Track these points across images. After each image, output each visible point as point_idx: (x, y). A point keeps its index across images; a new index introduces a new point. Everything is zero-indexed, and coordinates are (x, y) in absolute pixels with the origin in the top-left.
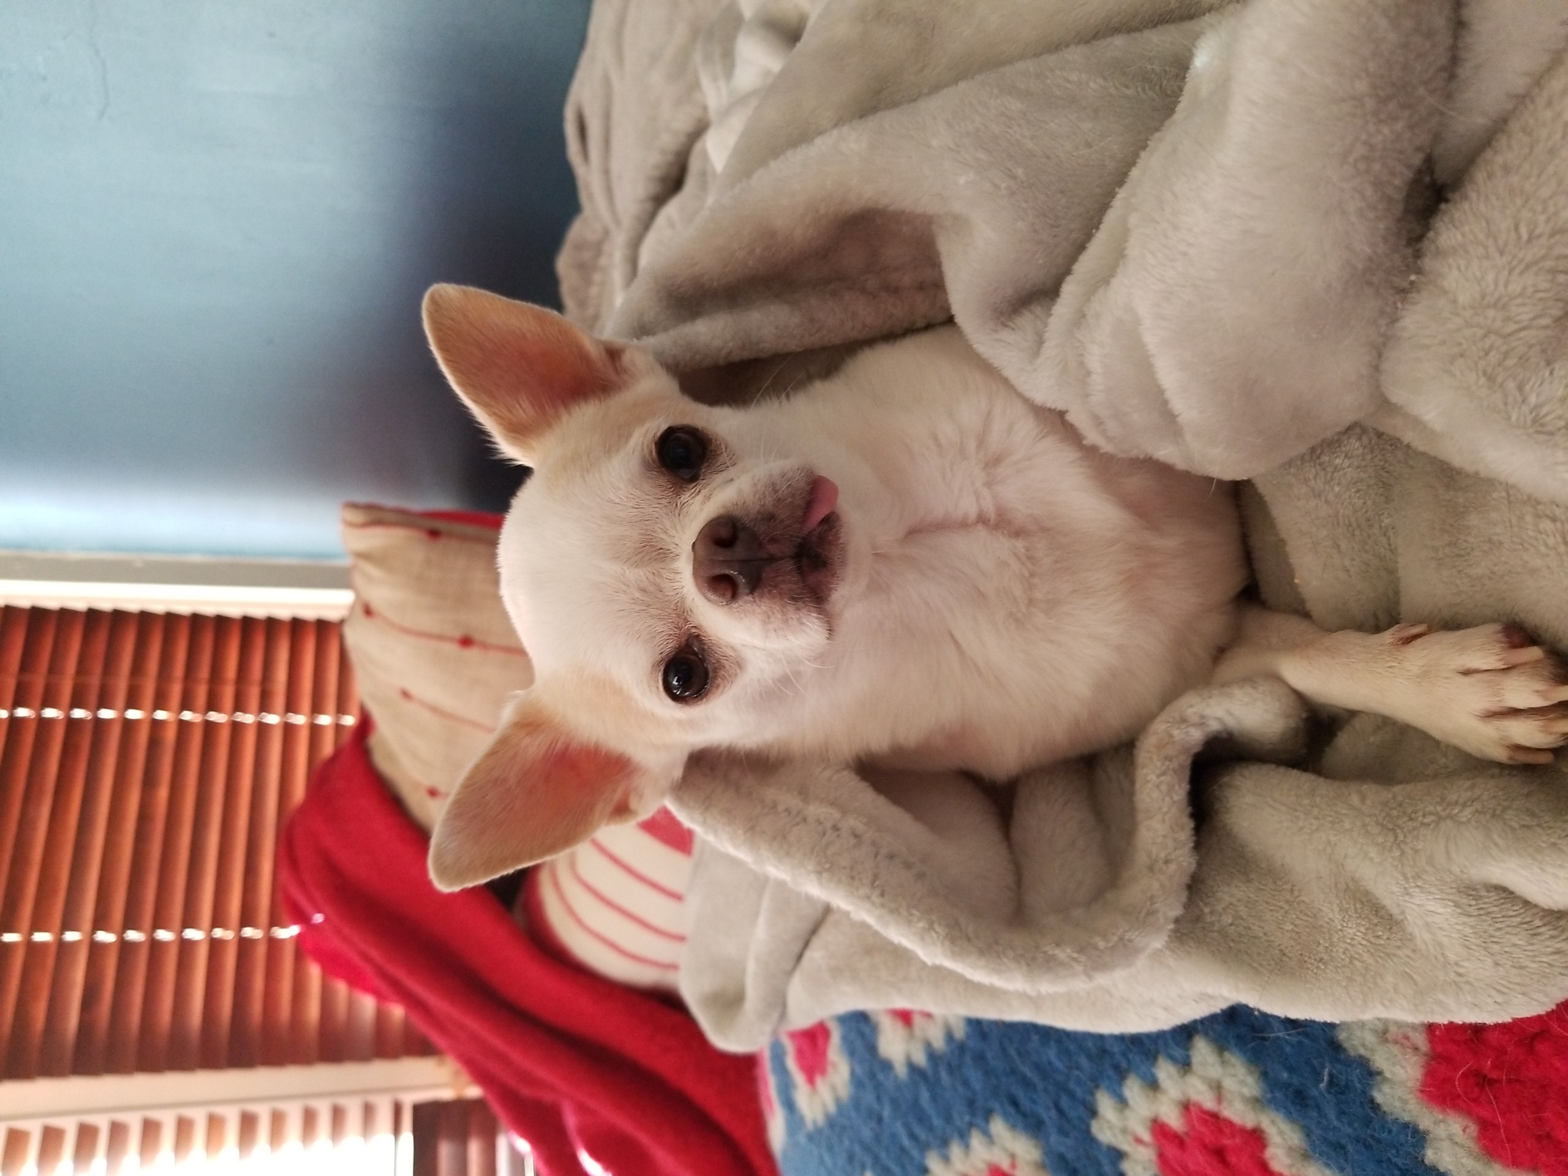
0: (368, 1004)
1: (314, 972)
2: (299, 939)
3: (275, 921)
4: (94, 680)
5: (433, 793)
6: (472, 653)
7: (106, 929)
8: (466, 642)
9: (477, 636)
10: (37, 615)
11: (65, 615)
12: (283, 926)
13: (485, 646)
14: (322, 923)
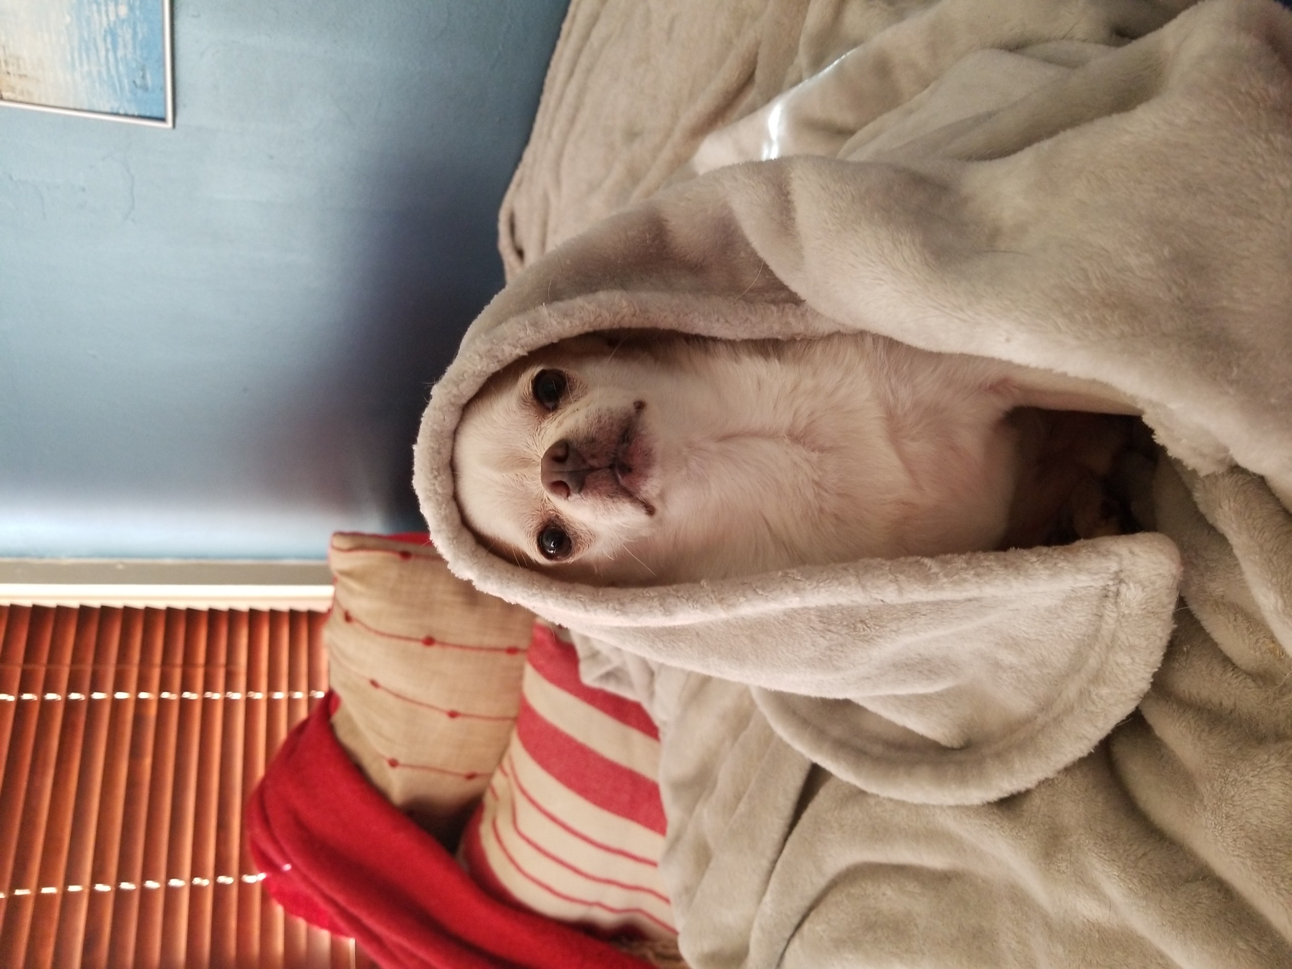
0: (324, 937)
1: (279, 911)
2: (265, 883)
3: (244, 869)
4: (88, 668)
5: (393, 763)
6: (433, 650)
7: (103, 882)
8: (429, 641)
9: (437, 637)
10: (38, 613)
11: (61, 612)
12: (250, 874)
13: (443, 644)
14: (289, 871)
